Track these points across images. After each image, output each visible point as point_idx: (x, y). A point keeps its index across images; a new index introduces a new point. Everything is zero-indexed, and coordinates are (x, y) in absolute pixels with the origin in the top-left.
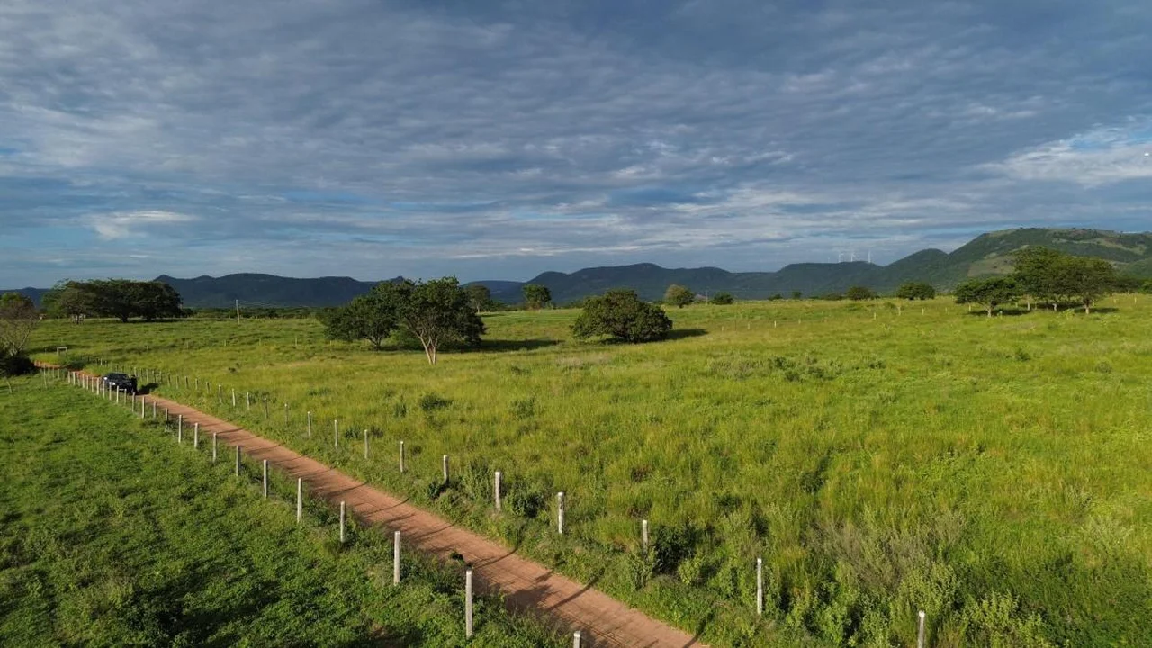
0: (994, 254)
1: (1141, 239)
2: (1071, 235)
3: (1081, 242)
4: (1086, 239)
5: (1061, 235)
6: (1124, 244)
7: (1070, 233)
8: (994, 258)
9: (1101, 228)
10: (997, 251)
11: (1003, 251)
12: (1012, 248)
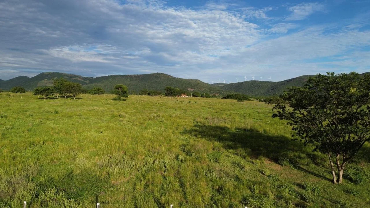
0: (46, 80)
1: (88, 79)
2: (69, 76)
3: (72, 78)
5: (66, 75)
6: (83, 80)
10: (47, 79)
11: (49, 79)
12: (52, 78)
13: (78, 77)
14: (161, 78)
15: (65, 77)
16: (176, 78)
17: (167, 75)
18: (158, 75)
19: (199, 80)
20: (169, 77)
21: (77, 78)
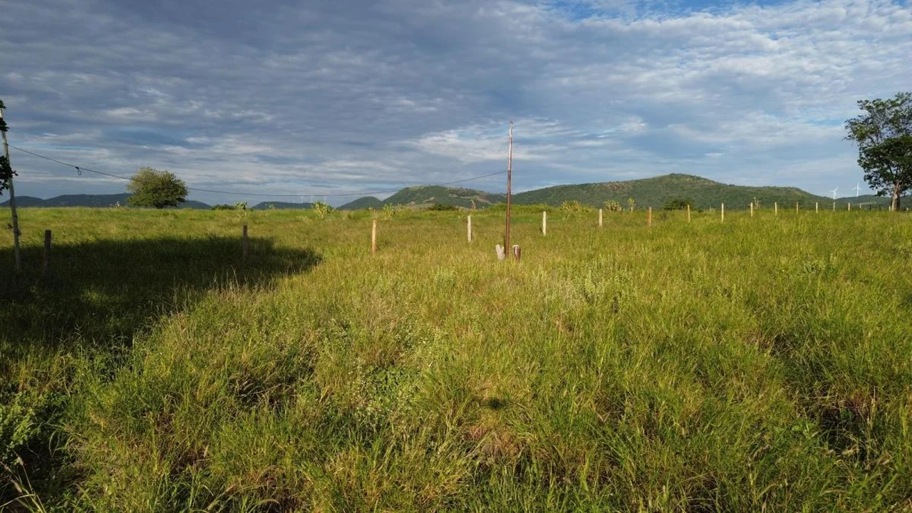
0: (413, 203)
1: (499, 198)
2: (460, 192)
3: (466, 197)
4: (468, 196)
5: (453, 192)
6: (490, 200)
7: (459, 190)
8: (413, 205)
9: (478, 189)
10: (415, 201)
11: (419, 201)
12: (424, 199)
13: (478, 194)
14: (683, 188)
15: (450, 195)
16: (725, 185)
17: (699, 178)
18: (674, 181)
19: (798, 190)
20: (706, 184)
21: (476, 197)
